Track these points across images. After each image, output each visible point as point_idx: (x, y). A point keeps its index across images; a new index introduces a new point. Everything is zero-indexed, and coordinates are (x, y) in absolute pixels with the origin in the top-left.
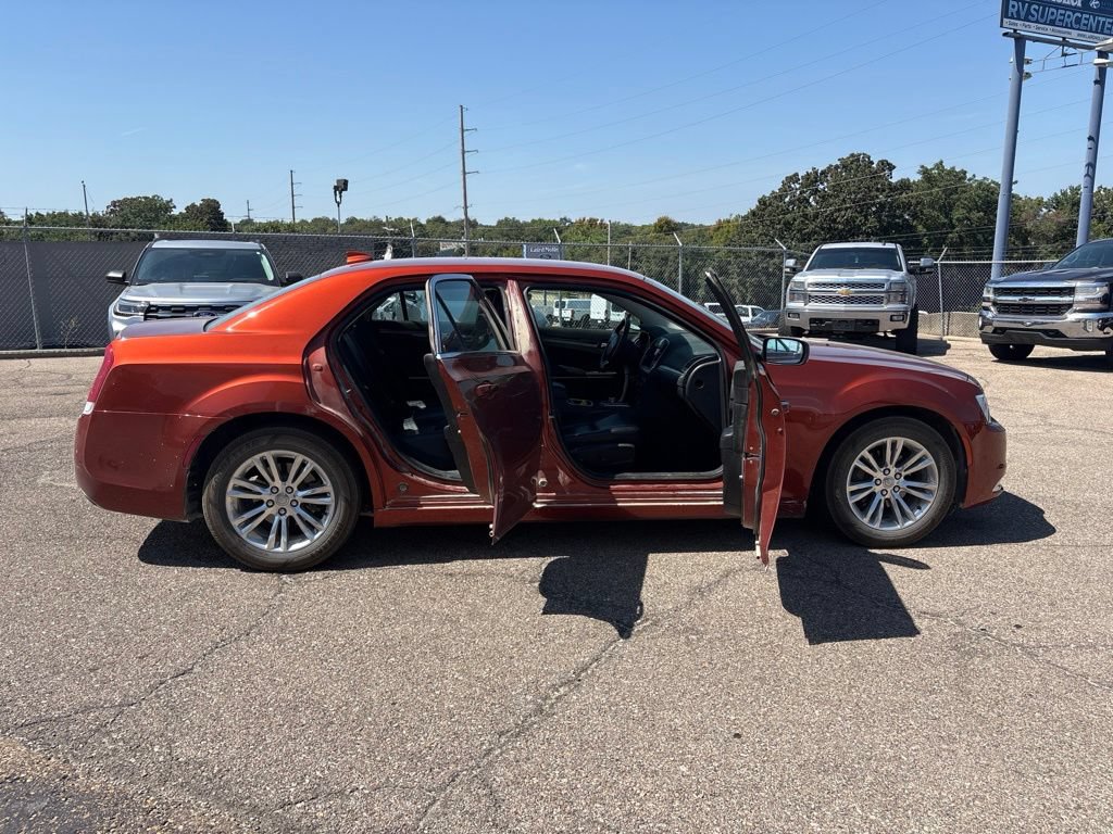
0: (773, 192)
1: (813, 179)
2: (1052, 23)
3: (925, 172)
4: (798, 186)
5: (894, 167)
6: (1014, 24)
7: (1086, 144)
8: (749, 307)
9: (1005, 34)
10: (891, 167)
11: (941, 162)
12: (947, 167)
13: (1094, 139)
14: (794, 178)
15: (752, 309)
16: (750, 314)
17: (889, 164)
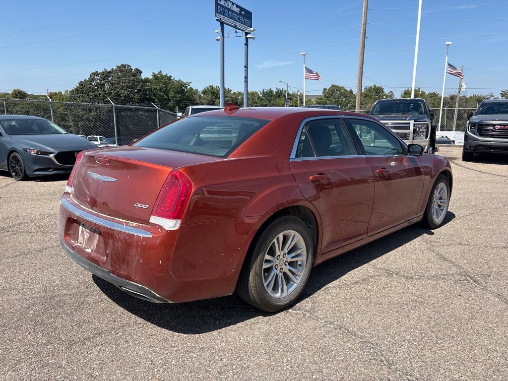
0: (86, 80)
1: (106, 75)
2: (231, 18)
3: (155, 75)
4: (98, 78)
5: (142, 72)
6: (220, 16)
7: (244, 69)
8: (98, 137)
9: (217, 20)
10: (141, 72)
11: (161, 71)
12: (164, 74)
13: (246, 67)
14: (96, 74)
15: (100, 138)
16: (99, 140)
17: (140, 71)
